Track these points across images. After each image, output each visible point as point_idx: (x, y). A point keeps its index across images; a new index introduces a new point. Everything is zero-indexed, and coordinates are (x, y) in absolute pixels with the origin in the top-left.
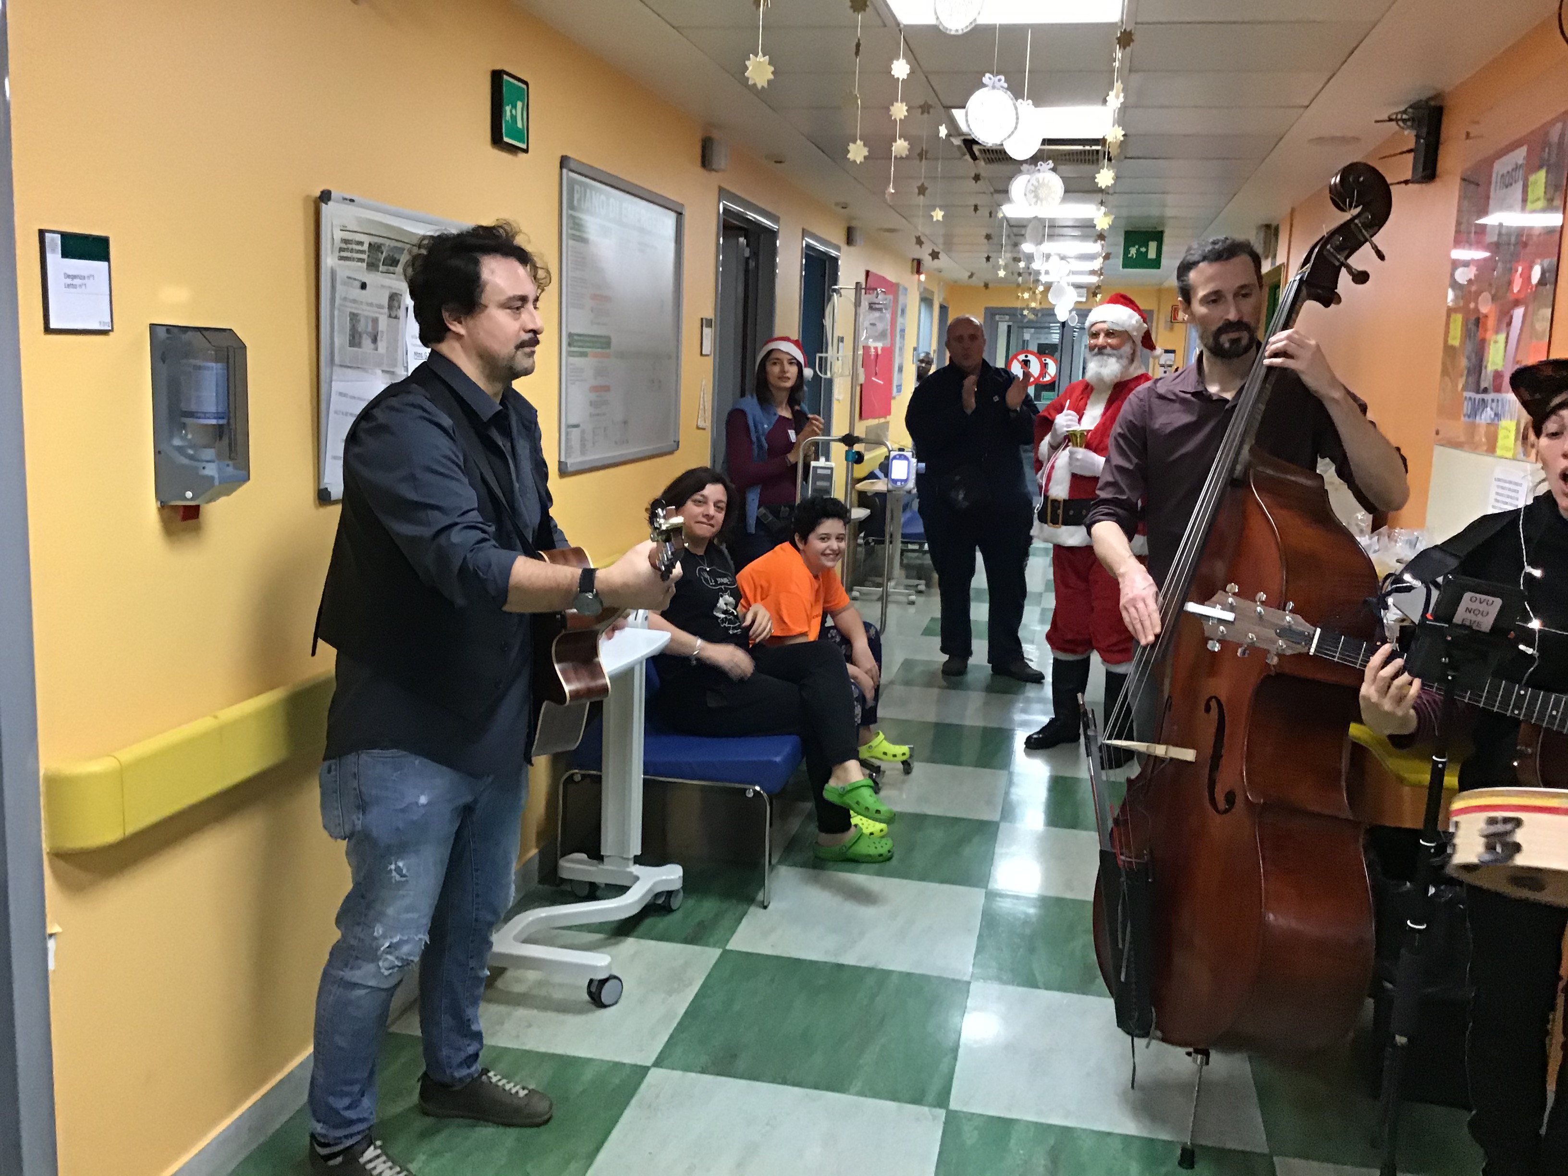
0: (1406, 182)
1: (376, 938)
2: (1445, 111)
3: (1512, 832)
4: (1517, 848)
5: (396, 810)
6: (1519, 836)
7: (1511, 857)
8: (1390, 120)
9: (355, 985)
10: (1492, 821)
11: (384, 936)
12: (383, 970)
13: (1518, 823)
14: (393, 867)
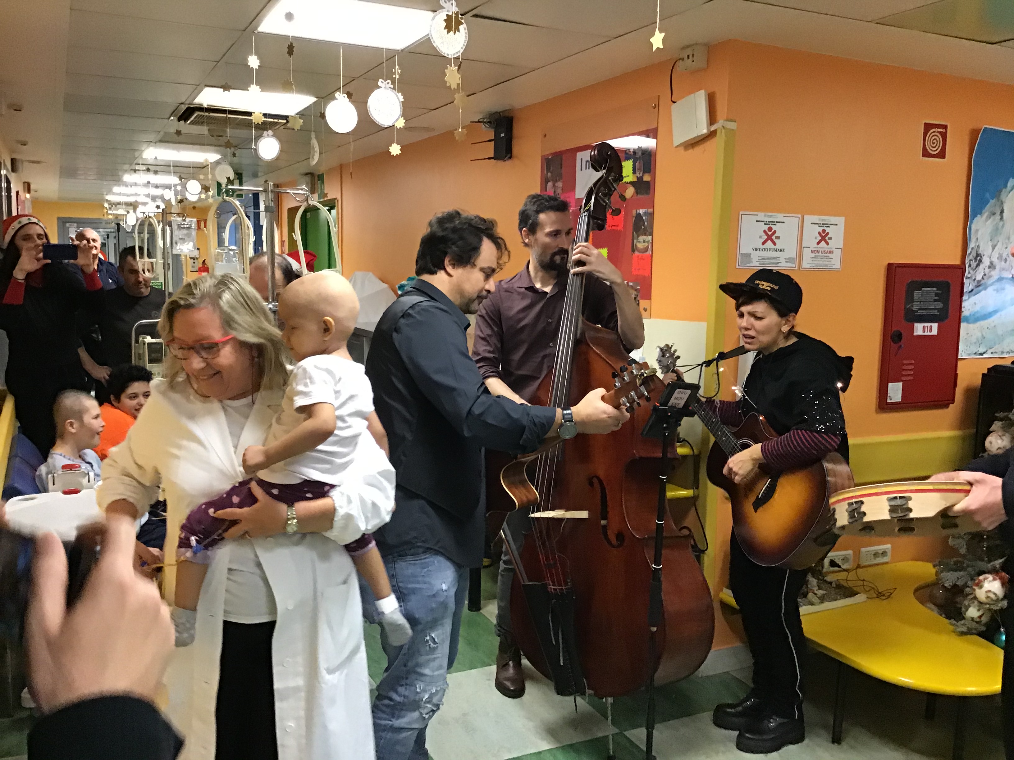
0: (489, 158)
1: (418, 693)
2: (515, 121)
3: (860, 507)
4: (864, 514)
5: (429, 596)
6: (863, 509)
7: (862, 518)
8: (479, 122)
9: (401, 729)
10: (851, 504)
11: (424, 691)
12: (424, 716)
13: (862, 503)
14: (428, 638)
